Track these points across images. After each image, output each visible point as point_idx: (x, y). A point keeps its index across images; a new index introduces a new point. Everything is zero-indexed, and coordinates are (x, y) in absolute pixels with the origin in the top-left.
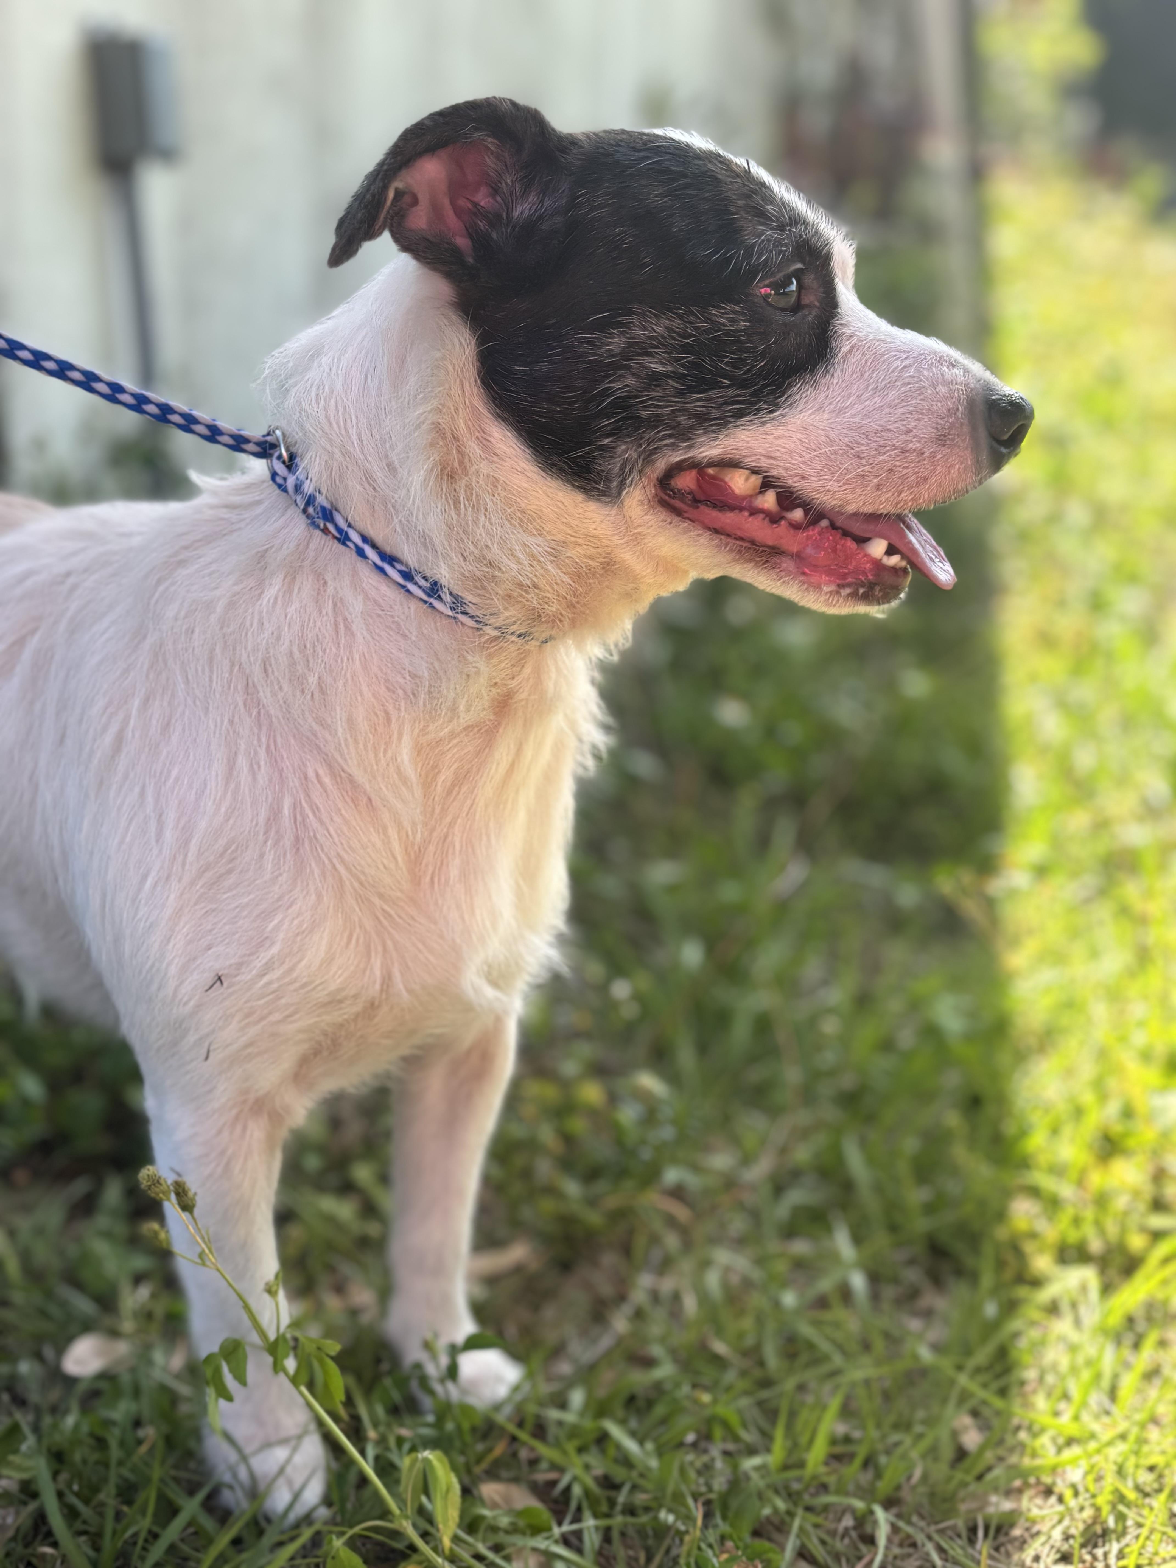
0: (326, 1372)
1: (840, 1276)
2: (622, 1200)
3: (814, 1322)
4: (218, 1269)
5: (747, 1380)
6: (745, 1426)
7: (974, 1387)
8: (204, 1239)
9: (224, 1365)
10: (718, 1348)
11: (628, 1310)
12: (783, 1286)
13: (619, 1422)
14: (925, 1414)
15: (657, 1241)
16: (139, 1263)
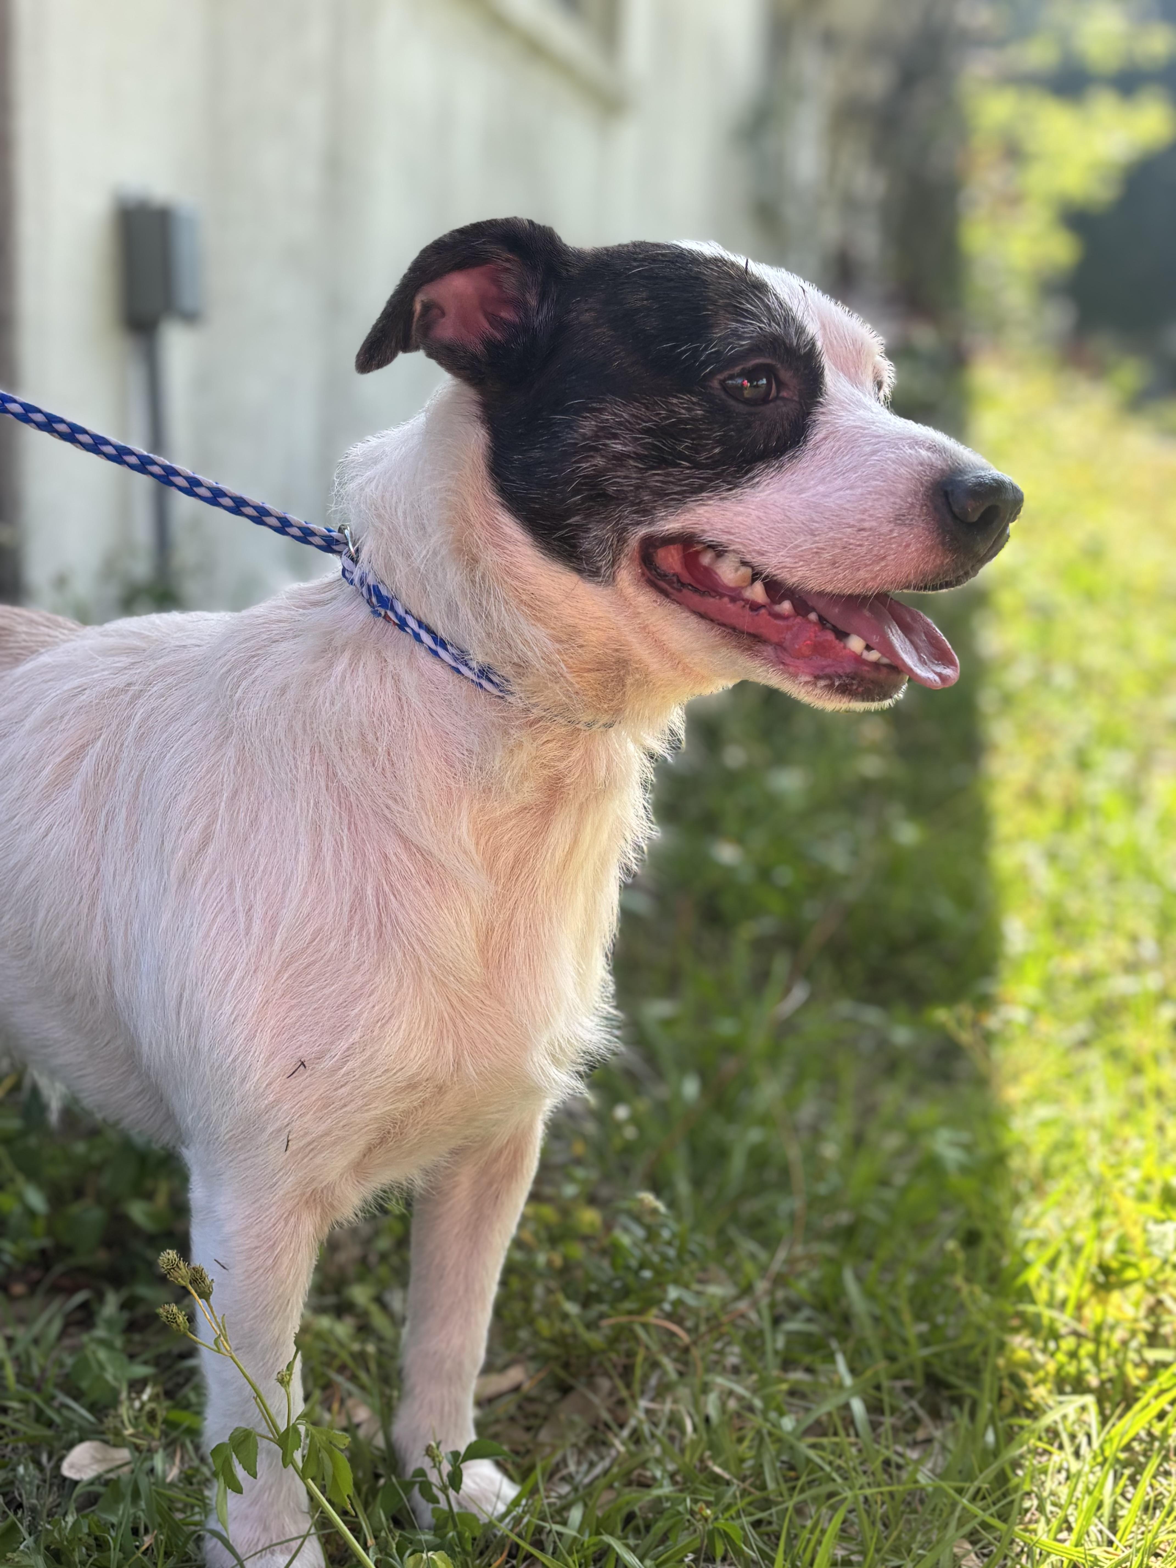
0: (336, 1467)
1: (840, 1400)
2: (623, 1319)
3: (813, 1446)
4: (232, 1357)
5: (748, 1499)
6: (746, 1541)
7: (974, 1509)
8: (219, 1326)
9: (234, 1456)
10: (717, 1470)
11: (625, 1433)
12: (782, 1414)
13: (619, 1538)
14: (924, 1539)
15: (655, 1365)
16: (140, 1370)
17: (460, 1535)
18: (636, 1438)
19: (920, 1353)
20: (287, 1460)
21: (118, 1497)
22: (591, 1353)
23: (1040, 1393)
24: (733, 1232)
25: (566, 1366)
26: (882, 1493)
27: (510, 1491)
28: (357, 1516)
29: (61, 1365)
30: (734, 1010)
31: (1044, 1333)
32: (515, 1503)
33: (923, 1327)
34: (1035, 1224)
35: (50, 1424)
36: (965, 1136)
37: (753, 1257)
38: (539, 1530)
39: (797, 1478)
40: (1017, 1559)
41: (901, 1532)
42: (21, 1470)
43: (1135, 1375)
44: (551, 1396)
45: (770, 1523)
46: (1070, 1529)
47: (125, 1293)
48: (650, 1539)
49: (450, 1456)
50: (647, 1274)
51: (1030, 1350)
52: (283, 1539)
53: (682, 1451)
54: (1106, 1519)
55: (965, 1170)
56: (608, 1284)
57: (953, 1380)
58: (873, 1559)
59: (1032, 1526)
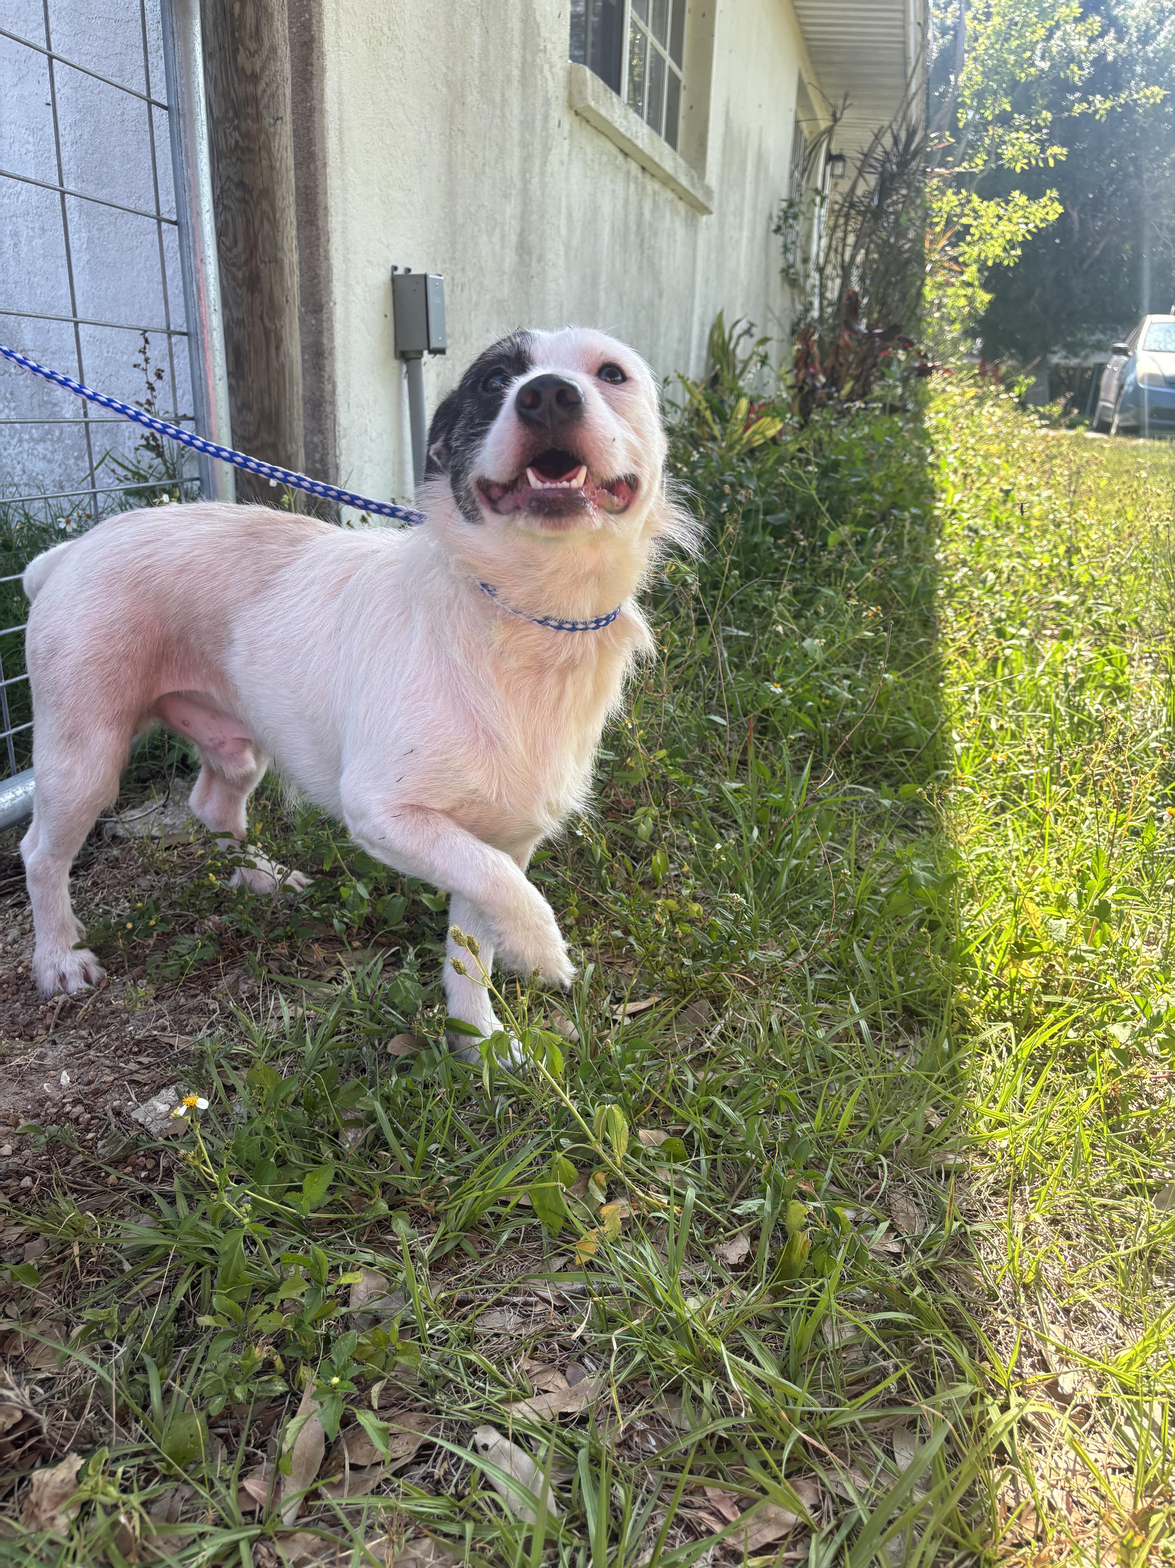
1: (853, 1020)
3: (836, 1048)
5: (797, 1078)
6: (798, 1103)
7: (938, 1087)
10: (778, 1060)
12: (816, 1029)
13: (719, 1098)
14: (906, 1105)
17: (625, 1096)
19: (899, 995)
21: (420, 1064)
23: (977, 1020)
26: (879, 1079)
29: (384, 988)
31: (978, 984)
33: (902, 979)
34: (975, 918)
35: (379, 1022)
36: (930, 864)
37: (796, 934)
39: (827, 1067)
40: (963, 1118)
42: (364, 1049)
43: (1035, 1010)
45: (809, 1092)
46: (996, 1101)
48: (739, 1099)
50: (734, 942)
51: (970, 994)
53: (755, 1048)
54: (1018, 1096)
55: (930, 884)
57: (921, 1011)
59: (972, 1099)
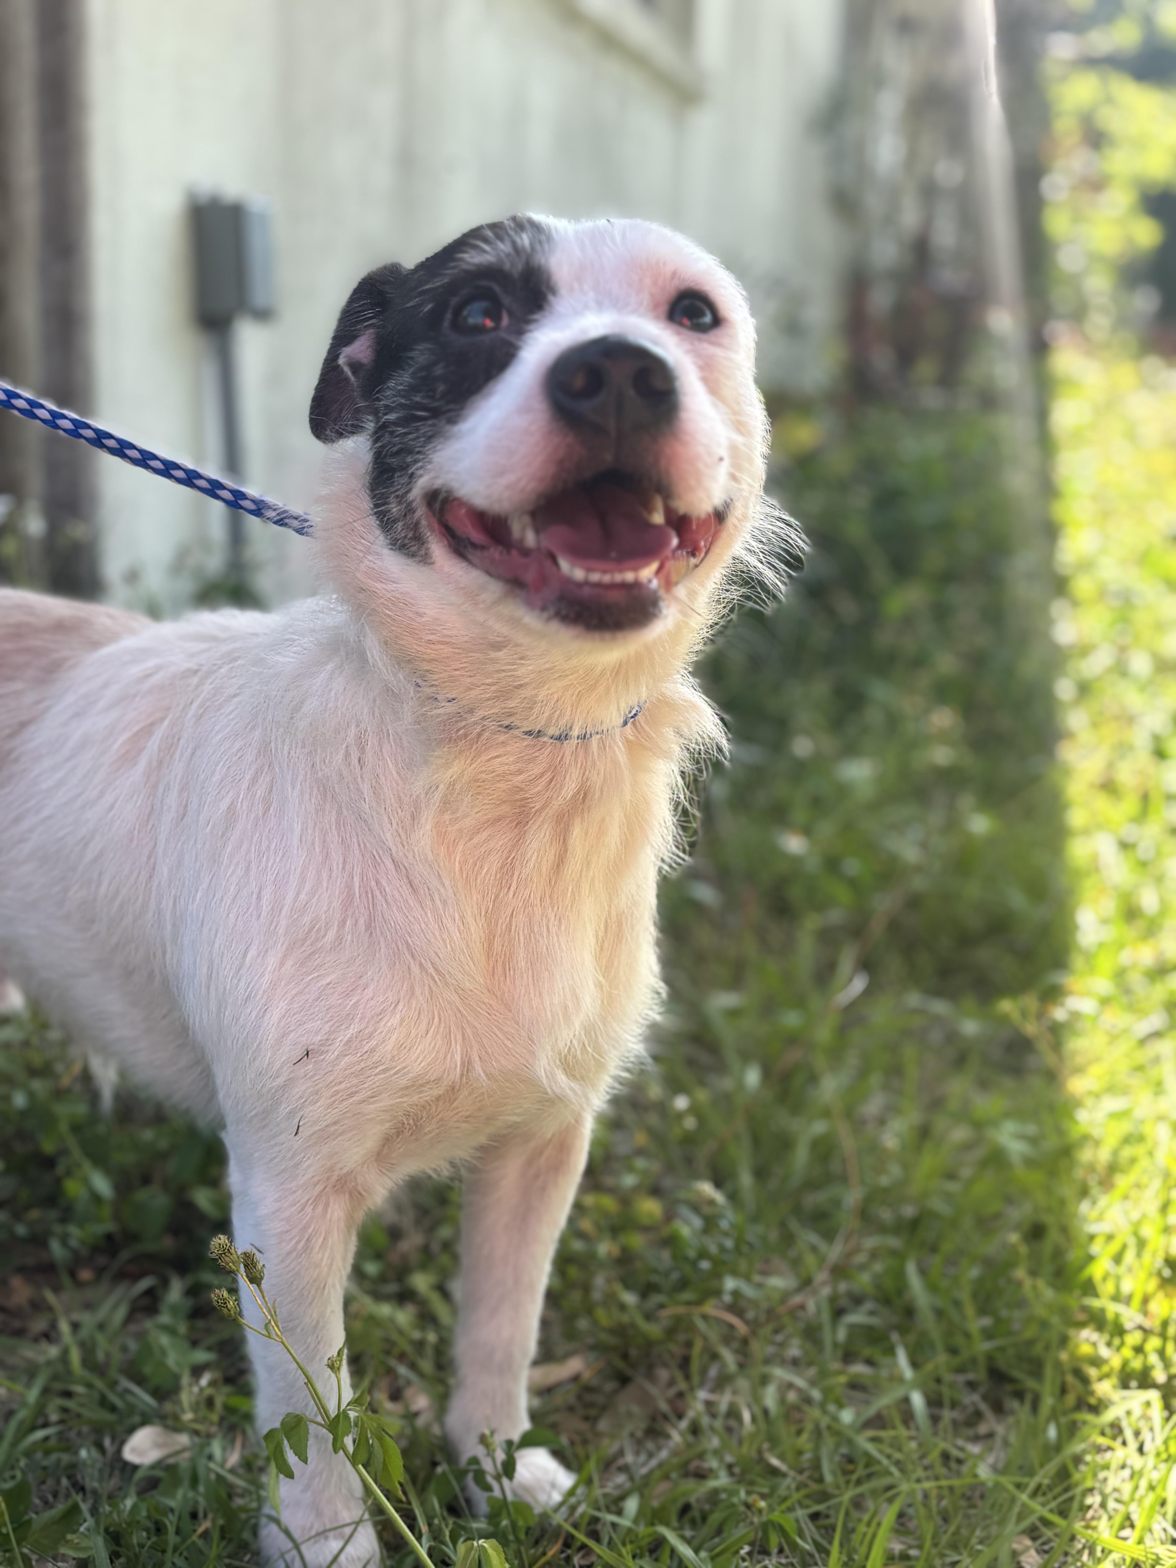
0: (385, 1452)
1: (900, 1393)
2: (681, 1310)
3: (874, 1440)
4: (283, 1343)
5: (803, 1492)
6: (801, 1535)
7: (1035, 1505)
8: (269, 1312)
9: (286, 1442)
10: (775, 1462)
11: (684, 1424)
12: (841, 1406)
13: (674, 1529)
14: (984, 1534)
15: (715, 1356)
16: (201, 1356)
17: (514, 1525)
18: (695, 1430)
19: (983, 1347)
20: (337, 1446)
21: (176, 1482)
22: (649, 1344)
23: (1104, 1388)
24: (794, 1225)
25: (625, 1356)
26: (940, 1488)
27: (565, 1479)
28: (409, 1503)
29: (124, 1349)
30: (800, 1002)
31: (1109, 1327)
32: (571, 1492)
33: (986, 1321)
34: (1100, 1219)
35: (113, 1409)
36: (1031, 1129)
37: (814, 1249)
38: (595, 1520)
39: (852, 1472)
40: (1078, 1557)
41: (959, 1528)
42: (83, 1453)
44: (609, 1386)
45: (827, 1516)
46: (1132, 1526)
47: (190, 1280)
48: (706, 1530)
49: (504, 1445)
50: (705, 1265)
51: (1094, 1344)
52: (336, 1525)
53: (740, 1442)
54: (1170, 1517)
55: (1030, 1163)
56: (667, 1274)
57: (1016, 1373)
58: (929, 1553)
59: (1094, 1523)
